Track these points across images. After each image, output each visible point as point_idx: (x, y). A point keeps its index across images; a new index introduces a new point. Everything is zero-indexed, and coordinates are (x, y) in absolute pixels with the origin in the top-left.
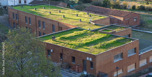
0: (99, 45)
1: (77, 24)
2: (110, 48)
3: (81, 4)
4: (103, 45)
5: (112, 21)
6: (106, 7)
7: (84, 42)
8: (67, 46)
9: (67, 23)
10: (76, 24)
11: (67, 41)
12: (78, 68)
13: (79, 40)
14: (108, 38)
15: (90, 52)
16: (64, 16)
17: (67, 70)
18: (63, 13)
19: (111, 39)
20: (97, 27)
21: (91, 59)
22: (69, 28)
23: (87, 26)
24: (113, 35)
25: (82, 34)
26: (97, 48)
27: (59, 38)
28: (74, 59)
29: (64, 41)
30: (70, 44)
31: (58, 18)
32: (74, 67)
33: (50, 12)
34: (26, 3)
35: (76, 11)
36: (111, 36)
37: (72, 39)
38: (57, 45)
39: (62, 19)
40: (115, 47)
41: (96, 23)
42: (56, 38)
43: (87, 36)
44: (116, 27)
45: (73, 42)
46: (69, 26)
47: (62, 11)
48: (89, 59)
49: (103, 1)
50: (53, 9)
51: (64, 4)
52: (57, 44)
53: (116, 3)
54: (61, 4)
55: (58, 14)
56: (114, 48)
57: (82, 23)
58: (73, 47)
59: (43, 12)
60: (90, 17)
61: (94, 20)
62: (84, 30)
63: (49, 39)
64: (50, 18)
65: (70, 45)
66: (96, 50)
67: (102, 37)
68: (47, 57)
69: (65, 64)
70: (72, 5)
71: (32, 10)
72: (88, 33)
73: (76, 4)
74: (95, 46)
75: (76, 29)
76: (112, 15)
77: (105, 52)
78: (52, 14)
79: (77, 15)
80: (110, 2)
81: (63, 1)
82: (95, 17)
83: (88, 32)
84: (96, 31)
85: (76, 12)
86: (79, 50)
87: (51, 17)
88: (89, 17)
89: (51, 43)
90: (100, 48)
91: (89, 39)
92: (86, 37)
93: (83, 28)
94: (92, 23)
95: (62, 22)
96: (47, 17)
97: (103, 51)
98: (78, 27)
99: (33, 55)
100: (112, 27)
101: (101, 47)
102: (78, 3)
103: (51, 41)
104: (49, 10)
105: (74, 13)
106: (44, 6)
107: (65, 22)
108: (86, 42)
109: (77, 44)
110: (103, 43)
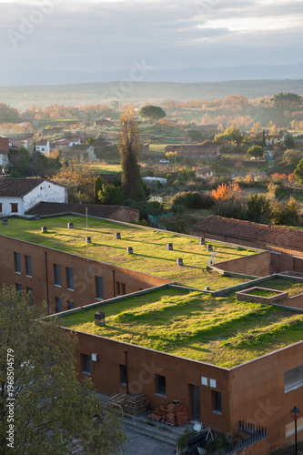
0: (237, 339)
1: (171, 273)
2: (272, 348)
3: (181, 212)
4: (251, 337)
5: (277, 262)
6: (257, 221)
7: (193, 331)
8: (141, 342)
9: (139, 270)
10: (167, 273)
11: (141, 328)
12: (174, 413)
13: (176, 323)
14: (264, 315)
15: (211, 361)
16: (130, 249)
17: (141, 418)
18: (127, 239)
19: (276, 321)
20: (232, 283)
21: (213, 384)
22: (147, 286)
23: (201, 280)
24: (281, 308)
25: (187, 303)
26: (232, 348)
27: (116, 316)
28: (161, 382)
29: (130, 326)
30: (149, 335)
31: (111, 256)
32: (162, 408)
33: (89, 239)
34: (17, 211)
35: (166, 233)
36: (274, 311)
37: (155, 319)
38: (112, 339)
39: (125, 260)
40: (287, 344)
41: (229, 269)
42: (107, 319)
43: (203, 310)
44: (287, 283)
45: (159, 330)
46: (146, 280)
47: (124, 234)
48: (209, 382)
49: (249, 203)
50: (98, 230)
51: (131, 212)
52: (109, 336)
53: (287, 209)
54: (122, 211)
55: (113, 244)
56: (283, 347)
57: (185, 270)
58: (159, 347)
59: (67, 238)
60: (210, 253)
61: (223, 260)
62: (193, 291)
63: (86, 322)
64: (90, 257)
65: (149, 338)
66: (228, 356)
67: (247, 312)
68: (80, 378)
69: (132, 400)
70: (156, 214)
71: (36, 232)
72: (203, 301)
73: (166, 212)
74: (227, 342)
75: (169, 289)
76: (276, 244)
77: (256, 359)
78: (95, 245)
79: (171, 245)
80: (268, 205)
81: (127, 204)
82: (223, 250)
83: (205, 297)
84: (228, 294)
85: (167, 237)
86: (177, 354)
87: (91, 254)
88: (207, 252)
89: (93, 334)
90: (242, 349)
91: (207, 320)
92: (198, 314)
93: (190, 285)
94: (215, 269)
95: (125, 266)
96: (79, 252)
97: (250, 357)
98: (173, 282)
99: (37, 374)
100: (277, 282)
101: (243, 346)
102: (174, 210)
103: (91, 326)
104: (85, 232)
105: (160, 239)
106: (72, 219)
107: (133, 267)
108: (199, 329)
109: (171, 336)
110: (250, 332)
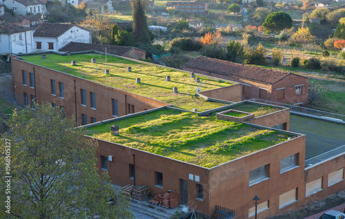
0: (216, 147)
1: (168, 98)
2: (241, 154)
3: (177, 53)
4: (226, 146)
5: (247, 92)
6: (234, 61)
7: (184, 141)
8: (145, 148)
9: (145, 96)
10: (166, 98)
11: (145, 138)
12: (169, 199)
13: (171, 135)
14: (236, 130)
15: (196, 163)
16: (139, 79)
17: (144, 203)
18: (136, 72)
19: (244, 134)
20: (213, 107)
21: (197, 179)
22: (151, 107)
23: (190, 104)
24: (248, 125)
25: (179, 121)
26: (212, 153)
27: (127, 129)
28: (159, 177)
29: (138, 136)
30: (151, 143)
31: (124, 84)
32: (159, 195)
33: (107, 71)
34: (53, 48)
35: (165, 68)
36: (244, 127)
37: (156, 131)
38: (124, 145)
39: (134, 87)
40: (252, 151)
41: (212, 97)
42: (120, 131)
43: (191, 125)
44: (254, 107)
45: (159, 140)
46: (150, 103)
47: (134, 68)
48: (194, 178)
49: (228, 47)
50: (114, 64)
51: (140, 52)
52: (122, 143)
53: (256, 53)
54: (133, 51)
55: (125, 76)
56: (249, 153)
57: (180, 96)
58: (158, 152)
59: (91, 70)
60: (198, 84)
61: (207, 89)
62: (184, 111)
63: (104, 132)
64: (108, 85)
65: (151, 145)
66: (209, 159)
67: (224, 128)
68: (100, 172)
69: (139, 189)
70: (158, 54)
71: (67, 65)
72: (192, 119)
73: (166, 53)
74: (208, 149)
75: (166, 110)
76: (247, 79)
77: (229, 161)
78: (112, 76)
79: (169, 77)
80: (242, 49)
81: (137, 46)
82: (208, 82)
83: (193, 116)
84: (210, 115)
85: (166, 71)
86: (172, 157)
87: (109, 82)
88: (196, 83)
89: (110, 141)
90: (219, 154)
91: (195, 132)
92: (187, 129)
93: (183, 107)
94: (201, 96)
95: (134, 92)
96: (100, 81)
97: (225, 160)
98: (170, 104)
99: (67, 168)
100: (246, 106)
101: (220, 152)
102: (172, 51)
103: (108, 135)
104: (105, 66)
105: (161, 73)
106: (95, 55)
107: (139, 93)
108: (189, 139)
109: (167, 144)
110: (225, 142)
